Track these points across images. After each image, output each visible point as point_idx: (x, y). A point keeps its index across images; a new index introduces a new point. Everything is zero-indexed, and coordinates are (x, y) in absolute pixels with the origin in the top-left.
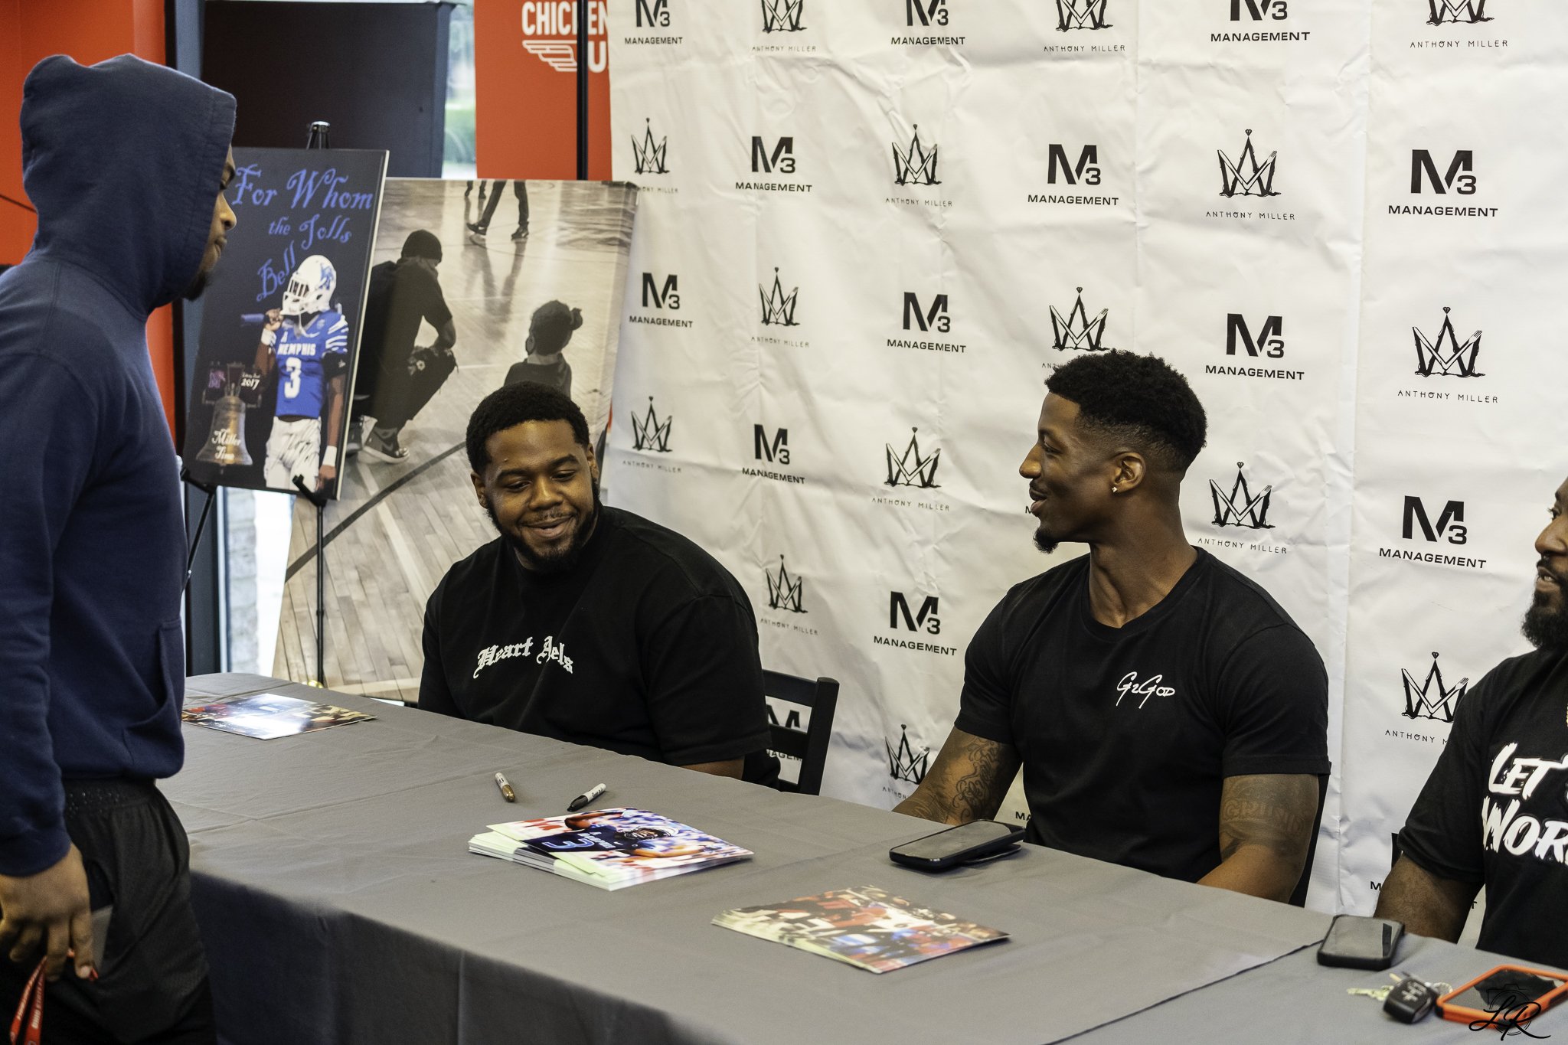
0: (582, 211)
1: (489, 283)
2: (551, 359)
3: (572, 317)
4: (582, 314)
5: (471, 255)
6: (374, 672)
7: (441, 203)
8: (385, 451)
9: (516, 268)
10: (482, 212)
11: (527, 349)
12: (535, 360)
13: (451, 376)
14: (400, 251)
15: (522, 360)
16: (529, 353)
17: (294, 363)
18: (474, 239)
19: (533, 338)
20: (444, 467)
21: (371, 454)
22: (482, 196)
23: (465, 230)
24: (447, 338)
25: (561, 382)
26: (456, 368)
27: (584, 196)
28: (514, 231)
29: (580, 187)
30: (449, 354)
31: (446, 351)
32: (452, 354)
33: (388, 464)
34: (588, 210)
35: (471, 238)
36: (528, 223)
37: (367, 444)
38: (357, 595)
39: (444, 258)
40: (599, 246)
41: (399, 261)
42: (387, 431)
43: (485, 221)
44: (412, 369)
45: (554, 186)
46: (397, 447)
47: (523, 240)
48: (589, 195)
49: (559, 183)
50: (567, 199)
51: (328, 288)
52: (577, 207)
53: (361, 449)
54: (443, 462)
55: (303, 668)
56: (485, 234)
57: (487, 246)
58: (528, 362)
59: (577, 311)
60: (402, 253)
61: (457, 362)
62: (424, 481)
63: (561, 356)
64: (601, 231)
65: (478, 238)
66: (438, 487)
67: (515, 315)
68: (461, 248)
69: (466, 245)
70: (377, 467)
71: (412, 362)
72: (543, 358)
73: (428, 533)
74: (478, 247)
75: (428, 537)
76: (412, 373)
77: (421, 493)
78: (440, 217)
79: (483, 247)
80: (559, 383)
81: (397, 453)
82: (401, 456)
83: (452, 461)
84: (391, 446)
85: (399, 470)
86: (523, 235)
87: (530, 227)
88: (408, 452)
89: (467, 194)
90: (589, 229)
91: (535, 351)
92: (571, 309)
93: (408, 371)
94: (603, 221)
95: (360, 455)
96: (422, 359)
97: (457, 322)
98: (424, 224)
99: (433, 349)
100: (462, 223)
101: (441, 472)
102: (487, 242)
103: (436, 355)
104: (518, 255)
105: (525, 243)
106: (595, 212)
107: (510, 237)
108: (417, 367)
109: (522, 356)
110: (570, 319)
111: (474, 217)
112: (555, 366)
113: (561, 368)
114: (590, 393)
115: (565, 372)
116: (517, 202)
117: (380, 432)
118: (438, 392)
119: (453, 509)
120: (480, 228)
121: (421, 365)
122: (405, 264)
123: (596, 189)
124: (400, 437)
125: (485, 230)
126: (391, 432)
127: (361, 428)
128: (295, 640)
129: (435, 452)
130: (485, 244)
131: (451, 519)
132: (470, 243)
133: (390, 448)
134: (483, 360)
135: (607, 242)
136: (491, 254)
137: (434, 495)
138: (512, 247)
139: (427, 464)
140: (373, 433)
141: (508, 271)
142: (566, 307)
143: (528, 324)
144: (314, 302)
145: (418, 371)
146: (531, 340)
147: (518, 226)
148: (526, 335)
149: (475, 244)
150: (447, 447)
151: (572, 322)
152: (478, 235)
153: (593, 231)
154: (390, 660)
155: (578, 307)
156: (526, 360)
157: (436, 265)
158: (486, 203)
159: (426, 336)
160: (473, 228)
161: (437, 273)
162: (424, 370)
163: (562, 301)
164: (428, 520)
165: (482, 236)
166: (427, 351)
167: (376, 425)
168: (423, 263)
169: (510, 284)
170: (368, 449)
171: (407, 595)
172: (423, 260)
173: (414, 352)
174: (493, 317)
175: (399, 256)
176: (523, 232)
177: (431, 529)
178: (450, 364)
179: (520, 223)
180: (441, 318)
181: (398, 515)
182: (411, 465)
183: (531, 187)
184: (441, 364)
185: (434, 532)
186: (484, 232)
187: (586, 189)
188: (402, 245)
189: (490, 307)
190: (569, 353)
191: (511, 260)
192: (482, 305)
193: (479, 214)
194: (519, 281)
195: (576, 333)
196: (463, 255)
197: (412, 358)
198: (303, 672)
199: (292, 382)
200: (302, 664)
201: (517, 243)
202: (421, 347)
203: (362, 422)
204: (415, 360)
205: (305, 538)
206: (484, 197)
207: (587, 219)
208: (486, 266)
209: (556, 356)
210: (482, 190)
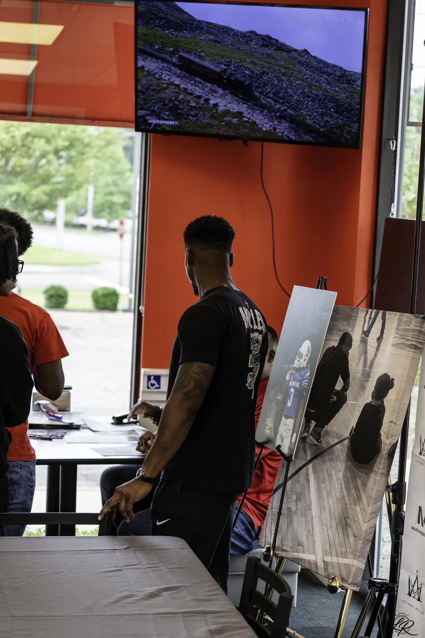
0: (403, 329)
1: (365, 361)
2: (379, 403)
3: (390, 382)
4: (394, 382)
5: (362, 347)
6: (292, 547)
7: (356, 320)
8: (316, 439)
9: (376, 355)
11: (372, 397)
12: (374, 402)
13: (343, 406)
14: (338, 341)
15: (369, 402)
16: (372, 399)
17: (292, 390)
18: (364, 338)
19: (375, 391)
20: (333, 450)
21: (311, 439)
22: (370, 318)
23: (362, 334)
24: (346, 386)
25: (381, 415)
26: (346, 403)
27: (405, 321)
28: (378, 336)
29: (405, 317)
31: (344, 393)
32: (346, 395)
33: (316, 445)
34: (405, 329)
36: (383, 333)
37: (311, 434)
38: (293, 509)
39: (352, 347)
40: (406, 348)
41: (337, 346)
43: (369, 330)
44: (332, 400)
45: (396, 315)
46: (320, 438)
47: (380, 341)
48: (408, 321)
49: (398, 315)
50: (399, 323)
51: (308, 356)
52: (401, 327)
53: (308, 437)
54: (334, 448)
55: (270, 539)
56: (368, 337)
57: (368, 343)
58: (371, 403)
59: (392, 380)
60: (339, 343)
61: (347, 399)
62: (326, 457)
63: (383, 402)
64: (408, 340)
65: (366, 338)
66: (331, 460)
67: (371, 379)
68: (359, 343)
71: (332, 396)
72: (377, 402)
74: (364, 343)
75: (322, 484)
77: (324, 462)
78: (355, 326)
79: (366, 343)
82: (320, 442)
83: (337, 448)
86: (380, 339)
87: (383, 335)
88: (323, 440)
89: (365, 316)
90: (404, 338)
91: (374, 398)
92: (391, 378)
93: (330, 401)
94: (410, 335)
95: (308, 440)
96: (336, 396)
99: (340, 391)
101: (332, 453)
102: (368, 341)
103: (341, 394)
104: (378, 349)
105: (381, 343)
106: (407, 330)
107: (376, 340)
112: (380, 407)
113: (382, 408)
114: (390, 422)
115: (383, 410)
116: (382, 322)
117: (316, 429)
118: (338, 412)
119: (333, 472)
120: (367, 333)
121: (335, 398)
122: (339, 348)
123: (410, 318)
124: (322, 433)
125: (369, 335)
126: (319, 430)
128: (270, 525)
129: (332, 443)
131: (331, 478)
132: (362, 340)
133: (318, 438)
134: (356, 400)
135: (409, 346)
136: (368, 347)
137: (328, 464)
139: (328, 448)
140: (313, 429)
141: (373, 356)
142: (389, 377)
143: (375, 384)
144: (303, 362)
147: (380, 334)
148: (373, 389)
149: (364, 341)
150: (336, 441)
151: (390, 385)
153: (405, 340)
154: (298, 543)
155: (393, 378)
157: (349, 350)
158: (371, 322)
160: (364, 333)
161: (348, 354)
162: (336, 401)
163: (389, 374)
164: (324, 477)
166: (338, 392)
167: (315, 426)
168: (345, 349)
169: (372, 362)
170: (310, 437)
171: (309, 512)
172: (345, 347)
173: (333, 392)
174: (364, 379)
176: (381, 337)
177: (324, 481)
178: (345, 400)
179: (380, 332)
180: (346, 376)
181: (314, 472)
184: (342, 399)
187: (407, 318)
188: (339, 339)
189: (363, 373)
191: (374, 351)
192: (361, 372)
193: (368, 326)
194: (376, 362)
195: (390, 391)
196: (359, 346)
197: (333, 394)
198: (269, 541)
199: (290, 399)
200: (270, 537)
201: (378, 343)
202: (336, 390)
203: (311, 423)
204: (334, 396)
207: (404, 333)
208: (365, 353)
209: (381, 401)
210: (371, 314)
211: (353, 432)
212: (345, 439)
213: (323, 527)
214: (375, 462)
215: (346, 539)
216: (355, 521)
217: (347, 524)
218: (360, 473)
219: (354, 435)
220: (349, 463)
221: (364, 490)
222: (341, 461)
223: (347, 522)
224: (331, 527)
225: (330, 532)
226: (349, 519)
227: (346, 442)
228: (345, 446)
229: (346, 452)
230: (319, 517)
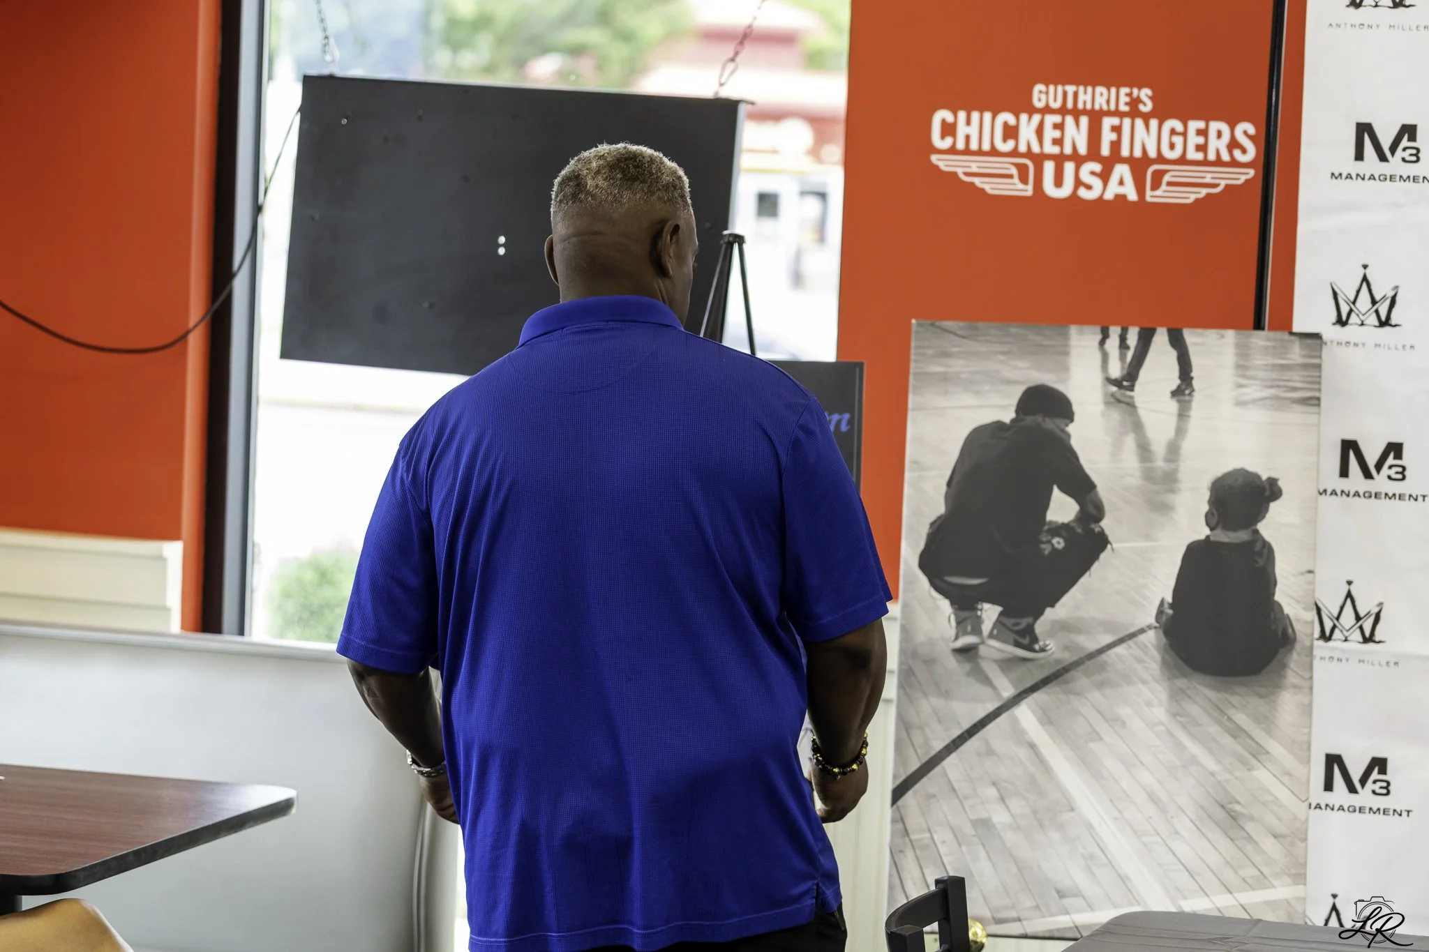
0: (1267, 365)
1: (1144, 450)
2: (1242, 536)
3: (1267, 487)
4: (1280, 483)
5: (1116, 415)
6: (1037, 907)
7: (1067, 354)
8: (1017, 644)
9: (1180, 431)
10: (1126, 366)
11: (1208, 524)
12: (1223, 536)
13: (1103, 556)
14: (1013, 408)
15: (1202, 537)
16: (1212, 529)
18: (1118, 396)
19: (1214, 511)
20: (1105, 662)
21: (995, 649)
22: (1123, 345)
23: (1104, 385)
24: (1092, 510)
25: (1261, 562)
26: (1109, 546)
27: (1266, 348)
28: (1174, 387)
29: (1260, 339)
30: (1097, 530)
31: (1093, 526)
32: (1103, 530)
33: (1024, 660)
34: (1274, 365)
35: (1113, 395)
36: (1192, 378)
37: (991, 636)
38: (997, 818)
39: (1076, 418)
40: (1295, 406)
41: (1013, 421)
42: (1018, 620)
43: (1131, 376)
44: (1047, 549)
45: (1223, 337)
46: (1035, 639)
47: (1187, 398)
48: (1274, 348)
49: (1230, 334)
50: (1243, 352)
52: (1259, 361)
53: (983, 643)
54: (1104, 657)
56: (1132, 390)
57: (1137, 404)
58: (1212, 538)
59: (1273, 482)
60: (1017, 411)
61: (1110, 539)
62: (1080, 680)
63: (1257, 532)
64: (1294, 389)
65: (1124, 394)
66: (1101, 686)
67: (1185, 484)
68: (1100, 407)
69: (1107, 403)
70: (1007, 664)
71: (1044, 539)
72: (1232, 534)
73: (1092, 740)
74: (1124, 405)
75: (1093, 745)
76: (1047, 552)
77: (1077, 694)
78: (1066, 369)
79: (1131, 405)
80: (1257, 563)
81: (1037, 647)
82: (1043, 650)
83: (1117, 655)
84: (1026, 638)
85: (1042, 666)
86: (1187, 392)
87: (1195, 383)
88: (1052, 645)
89: (1102, 343)
90: (1278, 386)
91: (1220, 526)
92: (1264, 477)
93: (1041, 552)
94: (1296, 378)
95: (983, 650)
96: (1059, 535)
97: (1103, 491)
98: (1046, 378)
99: (1074, 525)
100: (1098, 378)
101: (1103, 667)
102: (1136, 400)
103: (1079, 531)
104: (1183, 415)
105: (1190, 401)
106: (1283, 367)
107: (1169, 395)
108: (1053, 545)
109: (1203, 532)
110: (1264, 489)
111: (1116, 370)
112: (1249, 545)
113: (1258, 546)
114: (1302, 574)
115: (1265, 551)
116: (1173, 354)
117: (1009, 622)
118: (1087, 574)
119: (1125, 711)
120: (1125, 383)
121: (1059, 543)
122: (1022, 424)
123: (1282, 340)
124: (1040, 627)
125: (1133, 386)
126: (1024, 622)
127: (979, 618)
129: (1091, 645)
130: (1134, 402)
131: (1124, 724)
132: (1112, 400)
134: (1148, 537)
135: (1305, 401)
136: (1144, 414)
137: (1095, 696)
138: (1173, 406)
139: (1081, 659)
140: (998, 623)
141: (1171, 434)
142: (1258, 477)
143: (1206, 495)
145: (1054, 550)
146: (1213, 514)
147: (1178, 382)
148: (1206, 508)
149: (1119, 401)
150: (1107, 639)
151: (1267, 493)
152: (1123, 391)
153: (1284, 389)
154: (1057, 891)
155: (1274, 475)
156: (1208, 537)
157: (1067, 425)
158: (1130, 355)
159: (1062, 508)
160: (1117, 383)
161: (1069, 436)
162: (1064, 548)
163: (1251, 468)
164: (1091, 726)
165: (1129, 393)
166: (1065, 526)
167: (1001, 614)
168: (1049, 424)
169: (1173, 450)
170: (993, 643)
171: (1072, 814)
172: (1047, 420)
173: (1046, 528)
174: (1155, 487)
175: (1013, 415)
176: (1186, 389)
177: (1095, 735)
178: (1102, 542)
179: (1180, 378)
180: (1081, 487)
181: (1046, 720)
182: (1058, 661)
183: (1191, 337)
184: (1087, 541)
185: (1101, 739)
186: (1131, 388)
187: (1268, 340)
188: (1015, 401)
189: (1149, 475)
190: (1266, 528)
191: (1172, 422)
192: (1137, 473)
193: (1122, 368)
194: (1187, 446)
195: (1273, 506)
196: (1103, 414)
197: (1044, 534)
201: (1179, 401)
202: (1056, 522)
203: (981, 610)
204: (1049, 537)
205: (916, 751)
206: (1128, 348)
207: (1274, 375)
208: (1137, 426)
209: (1249, 531)
210: (1123, 339)
211: (1170, 612)
212: (1142, 631)
213: (1145, 839)
214: (1284, 666)
215: (1249, 848)
216: (1264, 804)
217: (1234, 817)
218: (1235, 699)
219: (1172, 618)
220: (1181, 682)
221: (1269, 732)
222: (1144, 682)
223: (1235, 812)
224: (1177, 833)
225: (1177, 845)
226: (1238, 803)
227: (1151, 638)
228: (1146, 646)
229: (1159, 658)
230: (1116, 819)
